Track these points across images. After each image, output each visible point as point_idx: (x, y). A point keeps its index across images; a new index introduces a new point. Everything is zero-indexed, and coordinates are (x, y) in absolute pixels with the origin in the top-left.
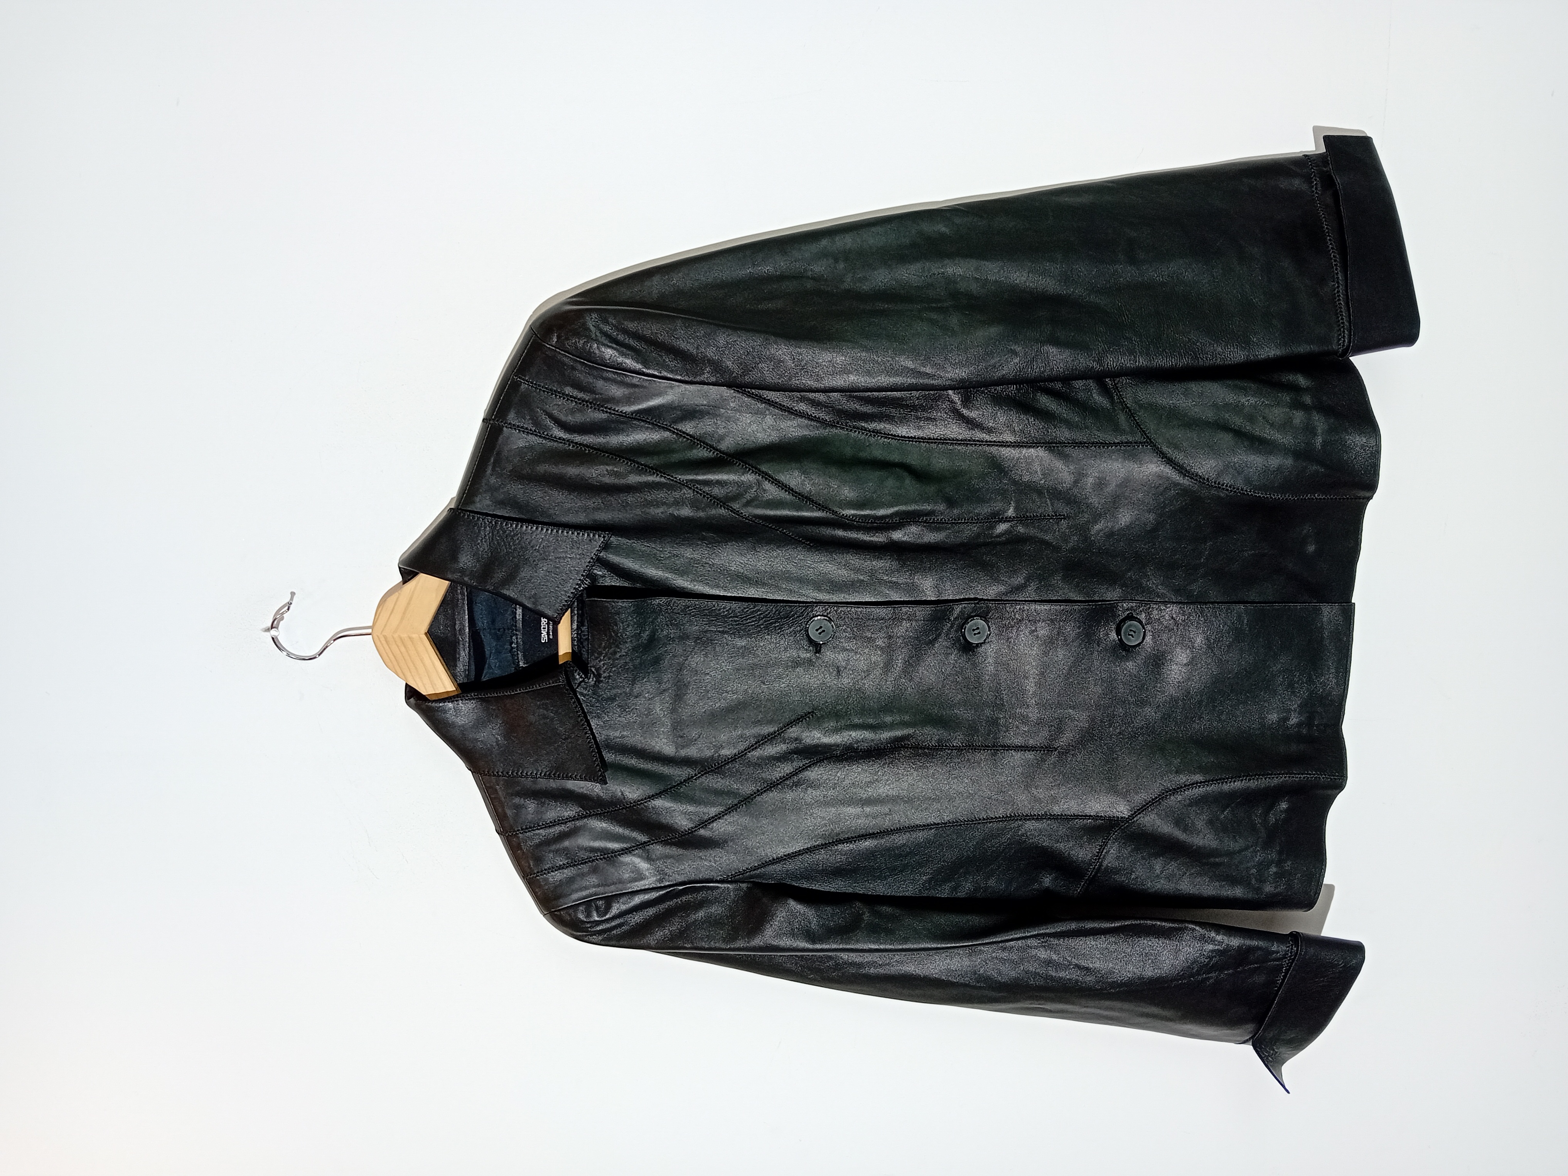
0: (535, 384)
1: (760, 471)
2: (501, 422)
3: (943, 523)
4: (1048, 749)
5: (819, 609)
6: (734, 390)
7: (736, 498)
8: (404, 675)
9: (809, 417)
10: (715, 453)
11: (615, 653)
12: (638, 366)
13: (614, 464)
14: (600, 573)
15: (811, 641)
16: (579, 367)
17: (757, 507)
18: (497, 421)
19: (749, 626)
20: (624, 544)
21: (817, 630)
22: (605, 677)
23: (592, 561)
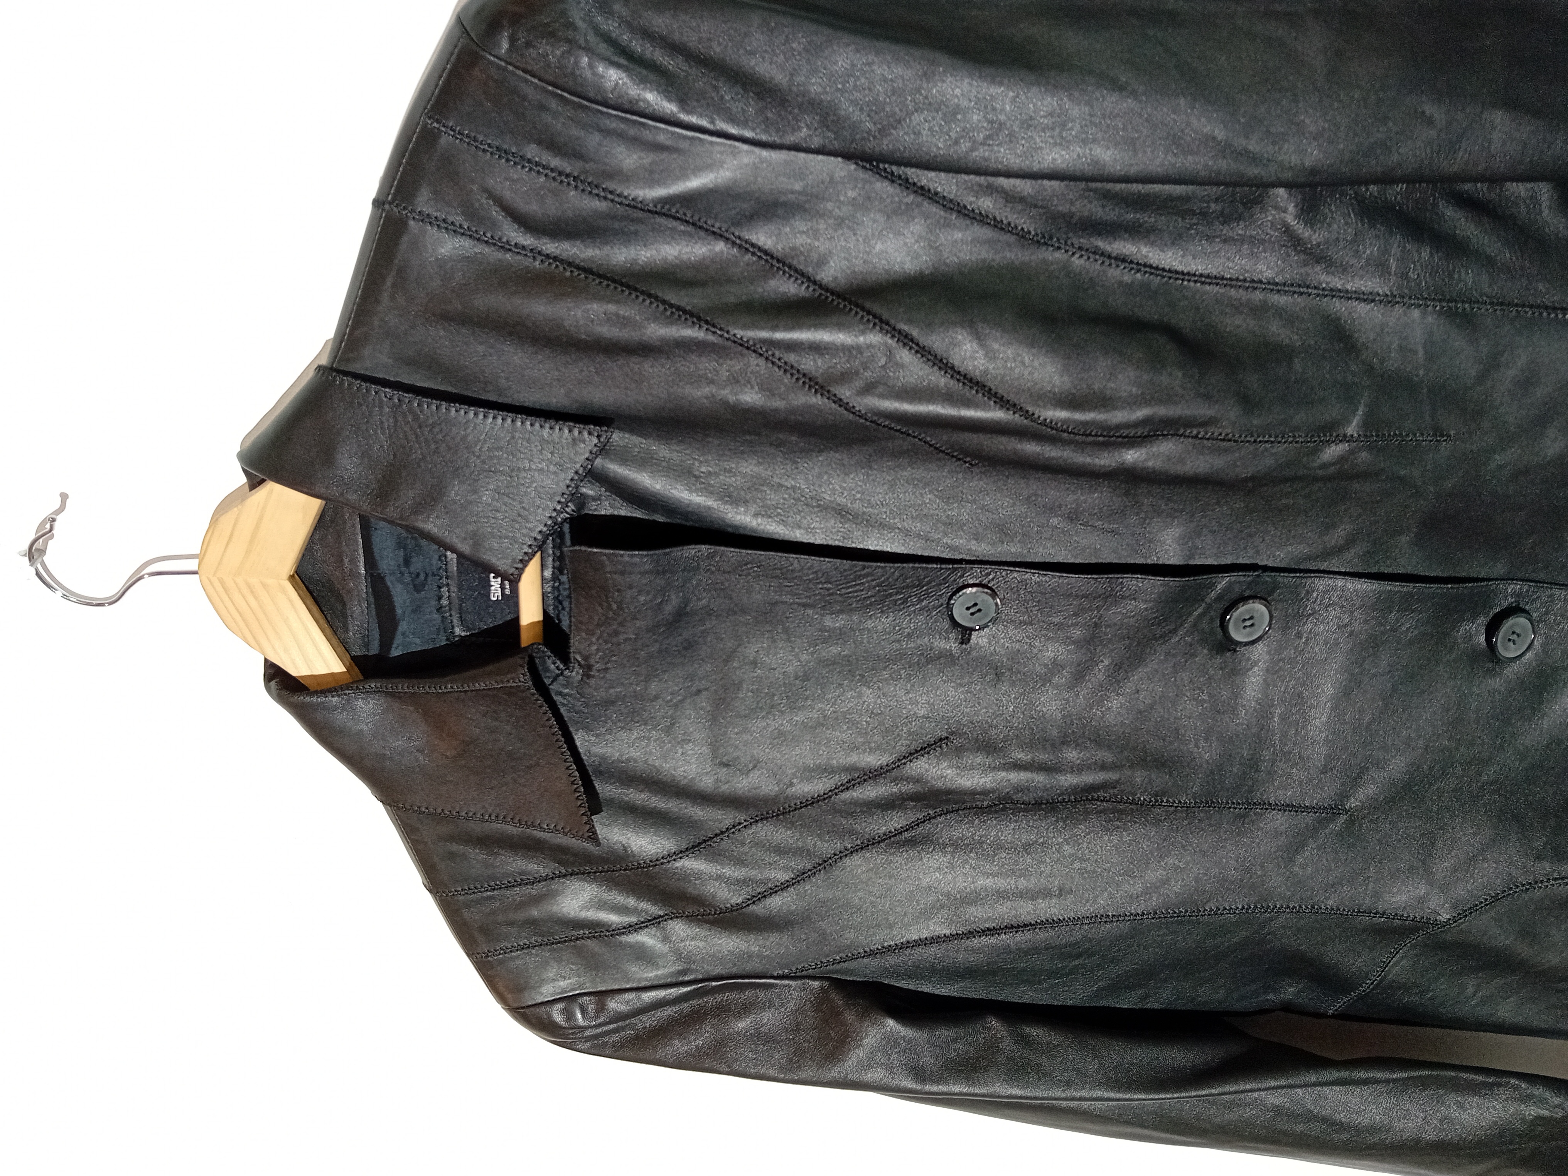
0: (468, 136)
1: (894, 329)
2: (405, 208)
3: (1230, 440)
4: (1334, 810)
5: (974, 575)
6: (856, 163)
7: (845, 377)
8: (258, 644)
9: (997, 225)
10: (811, 289)
11: (616, 633)
12: (670, 107)
13: (618, 302)
14: (591, 493)
15: (955, 624)
16: (553, 104)
17: (882, 396)
18: (397, 206)
19: (851, 598)
20: (635, 446)
21: (968, 609)
22: (599, 671)
23: (576, 478)
